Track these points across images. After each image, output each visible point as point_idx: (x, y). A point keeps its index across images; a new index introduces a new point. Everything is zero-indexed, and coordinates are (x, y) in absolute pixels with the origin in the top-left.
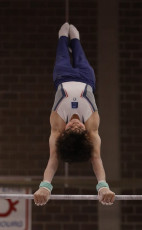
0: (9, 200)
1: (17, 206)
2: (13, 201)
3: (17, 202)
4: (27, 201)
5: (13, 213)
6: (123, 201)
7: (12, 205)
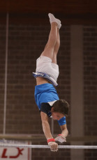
0: (18, 148)
1: (23, 152)
2: (21, 148)
3: (23, 150)
4: (29, 149)
5: (20, 156)
6: (85, 150)
7: (20, 151)
